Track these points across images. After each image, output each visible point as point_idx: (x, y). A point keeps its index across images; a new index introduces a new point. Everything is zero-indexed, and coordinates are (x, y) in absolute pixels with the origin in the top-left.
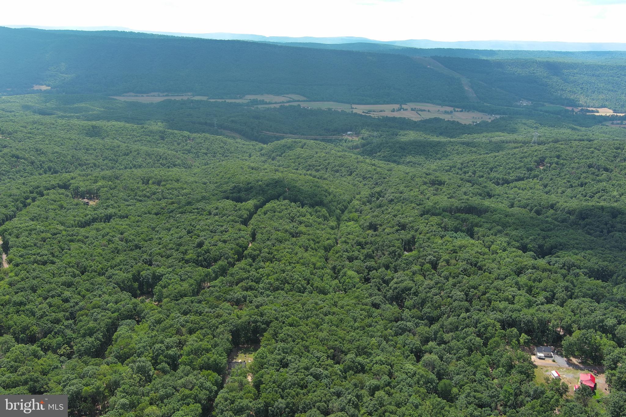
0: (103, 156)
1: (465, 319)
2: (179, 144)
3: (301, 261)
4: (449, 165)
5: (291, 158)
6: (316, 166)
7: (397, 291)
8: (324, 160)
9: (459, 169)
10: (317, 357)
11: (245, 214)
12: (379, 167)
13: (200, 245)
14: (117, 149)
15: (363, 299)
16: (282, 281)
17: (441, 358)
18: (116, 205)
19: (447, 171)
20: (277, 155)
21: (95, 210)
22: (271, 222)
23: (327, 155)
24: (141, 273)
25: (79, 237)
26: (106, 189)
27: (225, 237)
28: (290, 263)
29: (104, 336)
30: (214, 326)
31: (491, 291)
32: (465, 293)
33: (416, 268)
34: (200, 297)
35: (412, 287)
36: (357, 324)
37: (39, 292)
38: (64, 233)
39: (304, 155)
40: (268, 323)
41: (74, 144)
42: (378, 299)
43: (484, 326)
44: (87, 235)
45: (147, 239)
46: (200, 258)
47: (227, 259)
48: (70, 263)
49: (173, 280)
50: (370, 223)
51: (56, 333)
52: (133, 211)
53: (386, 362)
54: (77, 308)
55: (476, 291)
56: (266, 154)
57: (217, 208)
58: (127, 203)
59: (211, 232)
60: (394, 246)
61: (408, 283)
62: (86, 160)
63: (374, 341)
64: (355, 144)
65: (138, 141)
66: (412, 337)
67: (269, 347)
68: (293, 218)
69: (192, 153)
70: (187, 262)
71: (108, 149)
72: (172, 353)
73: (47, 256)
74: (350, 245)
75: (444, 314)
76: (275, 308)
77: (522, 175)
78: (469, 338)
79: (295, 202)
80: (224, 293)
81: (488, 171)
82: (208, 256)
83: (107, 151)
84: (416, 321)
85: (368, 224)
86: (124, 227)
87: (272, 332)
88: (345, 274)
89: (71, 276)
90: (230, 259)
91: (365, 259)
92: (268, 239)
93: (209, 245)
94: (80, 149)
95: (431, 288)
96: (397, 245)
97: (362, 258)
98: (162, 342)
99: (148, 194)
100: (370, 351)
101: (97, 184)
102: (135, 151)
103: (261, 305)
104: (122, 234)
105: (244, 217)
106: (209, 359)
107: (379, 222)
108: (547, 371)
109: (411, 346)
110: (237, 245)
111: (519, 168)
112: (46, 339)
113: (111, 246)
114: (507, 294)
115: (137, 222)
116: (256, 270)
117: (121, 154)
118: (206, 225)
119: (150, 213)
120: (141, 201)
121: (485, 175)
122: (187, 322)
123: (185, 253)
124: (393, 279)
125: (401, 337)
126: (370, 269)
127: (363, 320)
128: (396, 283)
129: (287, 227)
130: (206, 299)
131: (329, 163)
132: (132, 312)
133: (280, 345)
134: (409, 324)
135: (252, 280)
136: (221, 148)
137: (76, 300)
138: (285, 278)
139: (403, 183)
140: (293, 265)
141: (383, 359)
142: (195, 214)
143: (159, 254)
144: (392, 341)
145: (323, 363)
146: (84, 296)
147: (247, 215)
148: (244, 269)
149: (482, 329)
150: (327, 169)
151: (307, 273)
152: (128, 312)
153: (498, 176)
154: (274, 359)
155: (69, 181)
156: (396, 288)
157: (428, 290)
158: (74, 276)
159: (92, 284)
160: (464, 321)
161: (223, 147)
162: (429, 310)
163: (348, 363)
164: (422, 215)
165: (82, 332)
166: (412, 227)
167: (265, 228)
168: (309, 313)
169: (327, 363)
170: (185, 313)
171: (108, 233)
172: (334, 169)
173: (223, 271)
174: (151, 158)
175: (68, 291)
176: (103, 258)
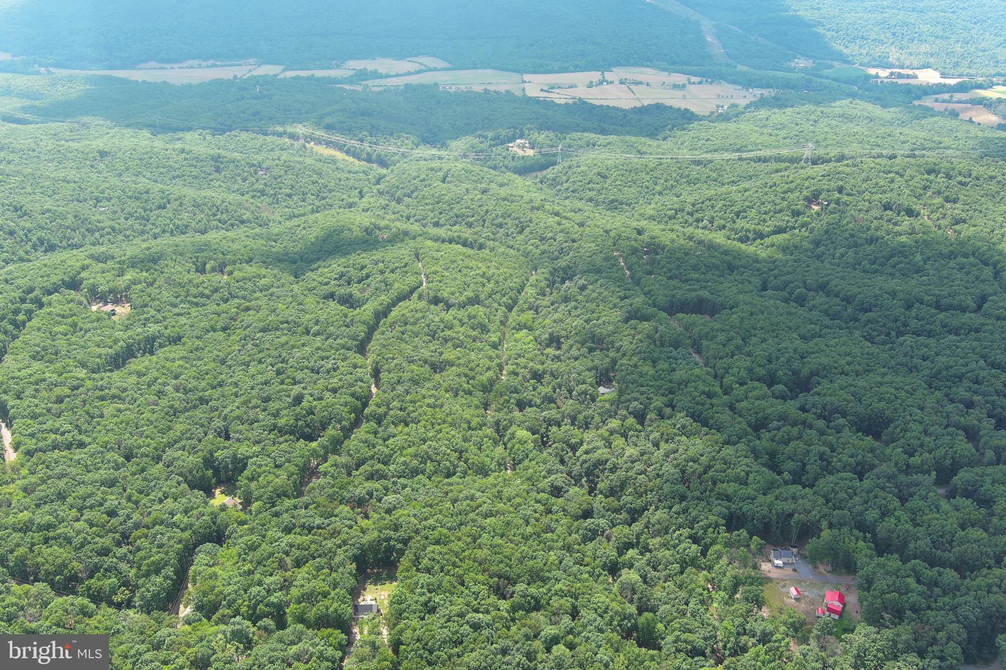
0: (125, 212)
1: (678, 514)
2: (244, 180)
3: (449, 419)
4: (674, 207)
5: (427, 201)
6: (468, 216)
7: (586, 465)
8: (480, 206)
9: (688, 214)
10: (474, 593)
11: (360, 330)
12: (566, 218)
13: (298, 400)
14: (145, 196)
15: (538, 481)
16: (422, 458)
17: (644, 578)
18: (159, 316)
19: (670, 218)
20: (404, 196)
21: (127, 328)
22: (402, 346)
23: (484, 197)
24: (216, 454)
25: (114, 391)
26: (139, 287)
27: (334, 382)
28: (433, 424)
29: (175, 573)
30: (330, 551)
31: (718, 467)
32: (681, 469)
33: (614, 423)
34: (305, 499)
35: (607, 461)
36: (529, 529)
37: (70, 500)
38: (89, 384)
39: (447, 198)
40: (405, 542)
41: (74, 190)
42: (559, 479)
43: (702, 528)
44: (125, 385)
45: (215, 383)
46: (300, 423)
47: (340, 422)
48: (107, 443)
49: (264, 468)
50: (551, 335)
51: (106, 570)
52: (187, 327)
53: (569, 591)
54: (130, 523)
55: (696, 466)
56: (387, 192)
57: (317, 322)
58: (176, 310)
59: (312, 371)
60: (584, 383)
61: (602, 453)
62: (99, 222)
63: (552, 556)
64: (528, 163)
65: (178, 176)
66: (605, 544)
67: (409, 581)
68: (435, 332)
69: (267, 195)
70: (282, 431)
71: (130, 197)
72: (275, 600)
73: (71, 434)
74: (520, 378)
75: (651, 505)
76: (413, 512)
77: (784, 224)
78: (682, 546)
79: (436, 304)
80: (340, 489)
81: (732, 217)
82: (312, 420)
83: (130, 202)
84: (613, 516)
85: (547, 336)
86: (178, 363)
87: (411, 556)
88: (513, 436)
89: (113, 467)
90: (344, 423)
91: (543, 403)
92: (399, 382)
93: (311, 399)
94: (85, 200)
95: (635, 462)
96: (589, 380)
97: (538, 402)
98: (260, 583)
99: (207, 292)
100: (547, 574)
101: (125, 278)
102: (176, 200)
103: (395, 508)
104: (176, 377)
105: (360, 338)
106: (327, 609)
107: (563, 333)
108: (784, 586)
109: (604, 559)
110: (353, 395)
111: (780, 211)
112: (93, 580)
113: (164, 402)
114: (738, 470)
115: (196, 349)
116: (385, 440)
117: (154, 207)
118: (304, 358)
119: (215, 330)
120: (197, 304)
121: (728, 225)
122: (292, 546)
123: (276, 415)
124: (581, 444)
125: (590, 545)
126: (550, 422)
127: (537, 520)
128: (586, 453)
129: (426, 354)
130: (315, 500)
131: (487, 211)
132: (210, 527)
133: (424, 578)
134: (602, 522)
135: (379, 459)
136: (314, 183)
137: (126, 512)
138: (427, 453)
139: (601, 252)
140: (438, 427)
141: (564, 588)
142: (285, 332)
143: (238, 418)
144: (578, 551)
145: (483, 602)
146: (136, 503)
147: (365, 332)
148: (366, 442)
149: (701, 532)
150: (484, 221)
151: (458, 440)
152: (205, 528)
153: (748, 226)
154: (416, 602)
155: (79, 273)
156: (585, 461)
157: (629, 464)
158: (117, 467)
159: (145, 479)
160: (676, 518)
161: (317, 182)
162: (630, 498)
163: (517, 598)
164: (627, 320)
165: (144, 568)
166: (612, 342)
167: (393, 359)
168: (463, 518)
169: (488, 601)
170: (288, 530)
171: (156, 379)
172: (496, 222)
173: (336, 446)
174: (202, 211)
175: (112, 494)
176: (155, 427)
